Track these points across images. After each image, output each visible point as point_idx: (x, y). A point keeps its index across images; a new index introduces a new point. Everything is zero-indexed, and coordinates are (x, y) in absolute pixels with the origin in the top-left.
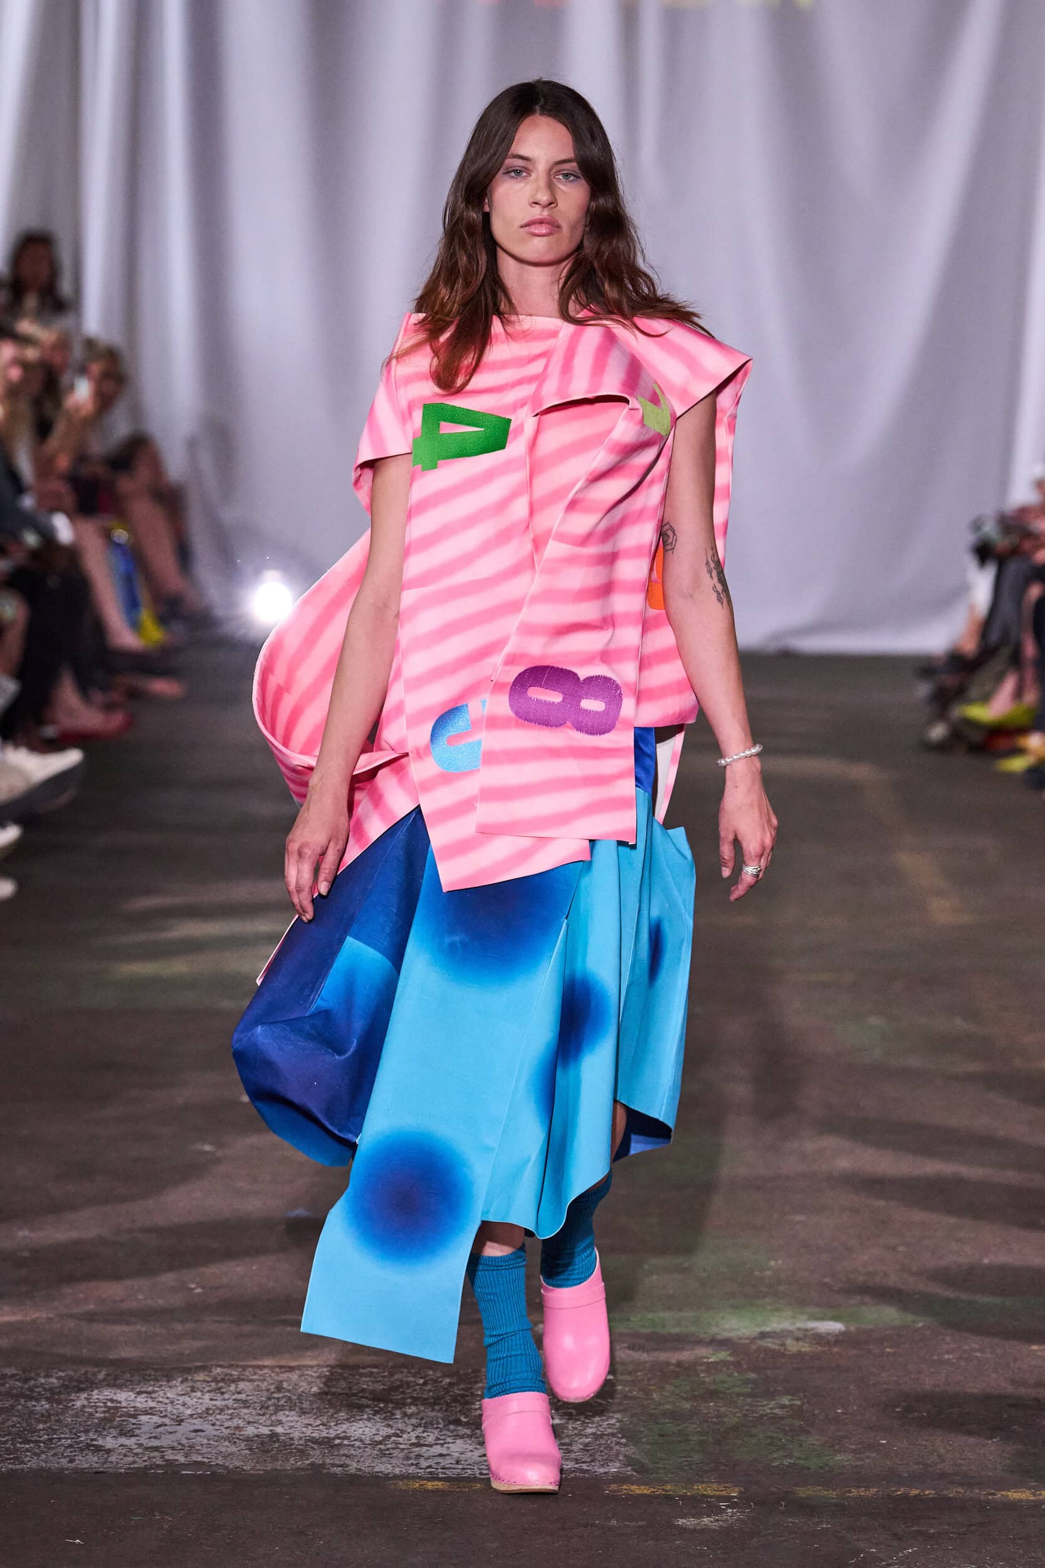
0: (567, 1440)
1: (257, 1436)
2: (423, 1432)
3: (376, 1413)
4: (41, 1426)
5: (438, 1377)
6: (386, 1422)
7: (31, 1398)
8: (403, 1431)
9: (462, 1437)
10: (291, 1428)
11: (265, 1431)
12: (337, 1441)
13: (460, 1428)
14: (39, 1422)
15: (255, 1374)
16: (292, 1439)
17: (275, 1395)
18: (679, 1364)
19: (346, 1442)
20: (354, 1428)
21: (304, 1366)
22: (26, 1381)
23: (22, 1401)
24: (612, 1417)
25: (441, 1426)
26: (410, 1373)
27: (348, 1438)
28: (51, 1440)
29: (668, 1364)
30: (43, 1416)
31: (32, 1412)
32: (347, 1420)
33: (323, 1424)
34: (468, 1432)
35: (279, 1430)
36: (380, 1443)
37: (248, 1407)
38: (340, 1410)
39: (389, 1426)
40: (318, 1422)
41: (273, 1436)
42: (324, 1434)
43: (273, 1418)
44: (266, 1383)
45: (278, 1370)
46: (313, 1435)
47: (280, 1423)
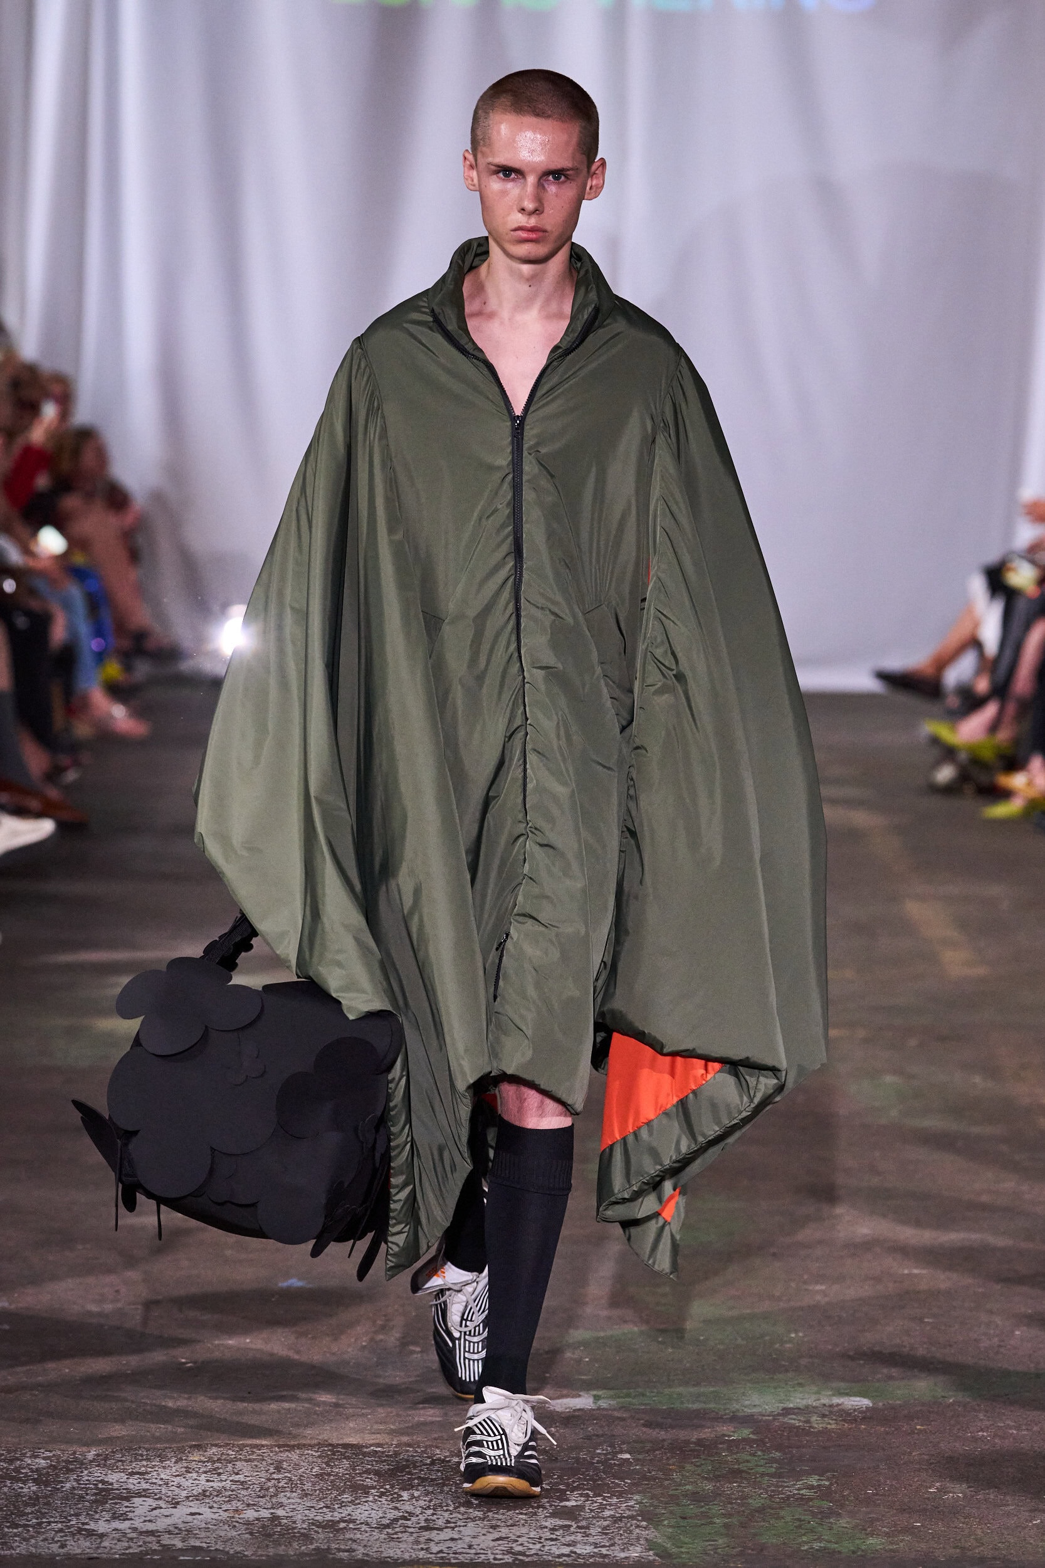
0: (584, 1523)
1: (257, 1519)
2: (433, 1514)
3: (382, 1494)
4: (29, 1510)
5: (446, 1457)
6: (394, 1504)
7: (18, 1480)
8: (411, 1514)
9: (474, 1520)
10: (294, 1510)
11: (265, 1514)
12: (342, 1525)
13: (471, 1510)
14: (26, 1505)
15: (253, 1452)
16: (294, 1522)
17: (275, 1476)
18: (699, 1442)
19: (351, 1526)
20: (359, 1511)
21: (304, 1445)
22: (11, 1461)
23: (8, 1483)
24: (630, 1499)
25: (451, 1509)
26: (417, 1452)
27: (353, 1521)
28: (40, 1524)
29: (688, 1442)
30: (30, 1498)
31: (19, 1495)
32: (352, 1502)
33: (327, 1507)
34: (480, 1514)
35: (280, 1512)
36: (387, 1526)
37: (247, 1489)
38: (344, 1492)
39: (396, 1508)
40: (322, 1504)
41: (275, 1518)
42: (328, 1517)
43: (274, 1500)
44: (264, 1463)
45: (277, 1449)
46: (316, 1518)
47: (281, 1505)
